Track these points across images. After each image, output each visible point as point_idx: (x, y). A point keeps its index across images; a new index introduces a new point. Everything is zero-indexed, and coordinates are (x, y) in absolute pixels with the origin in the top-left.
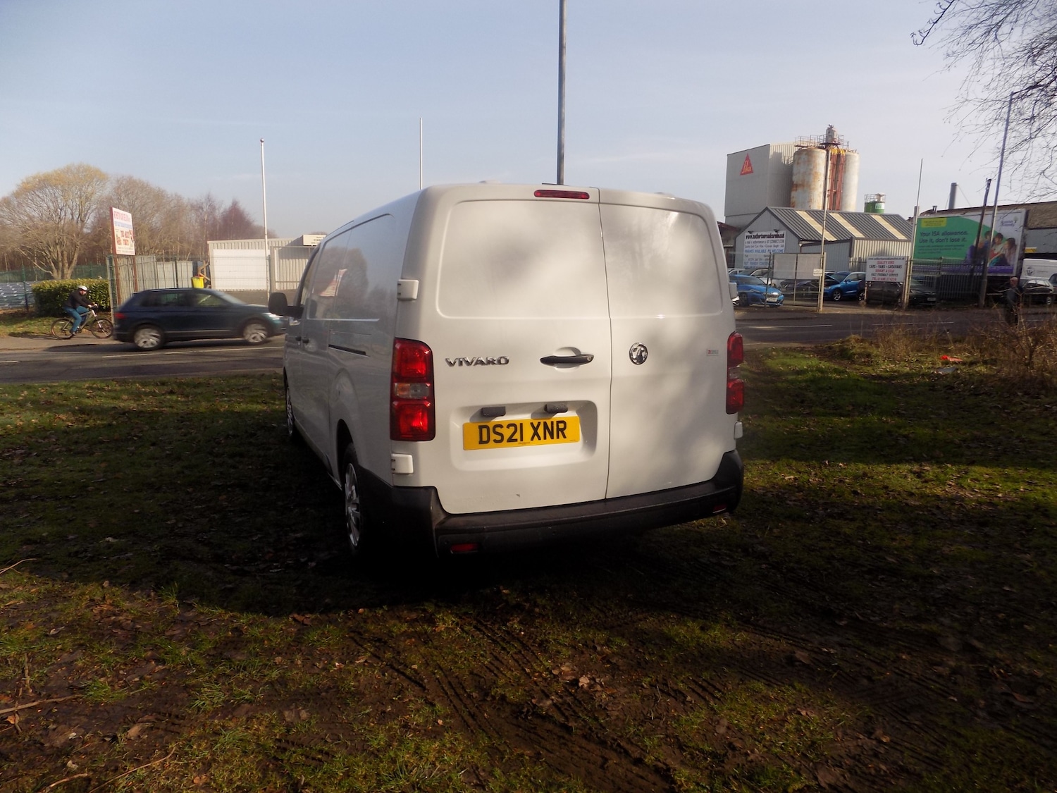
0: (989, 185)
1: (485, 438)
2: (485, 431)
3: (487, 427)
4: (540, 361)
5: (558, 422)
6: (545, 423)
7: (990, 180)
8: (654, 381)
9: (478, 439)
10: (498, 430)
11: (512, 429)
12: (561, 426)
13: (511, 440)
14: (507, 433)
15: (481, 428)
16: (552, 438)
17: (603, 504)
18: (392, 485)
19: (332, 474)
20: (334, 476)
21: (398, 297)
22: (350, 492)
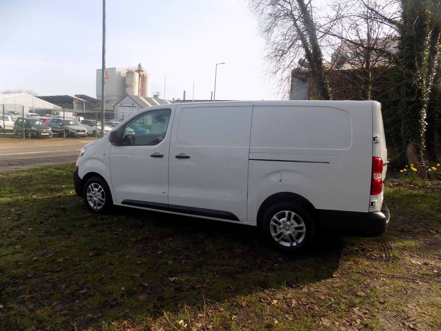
7: (212, 92)
18: (368, 212)
19: (238, 220)
20: (240, 221)
21: (374, 142)
22: (288, 223)
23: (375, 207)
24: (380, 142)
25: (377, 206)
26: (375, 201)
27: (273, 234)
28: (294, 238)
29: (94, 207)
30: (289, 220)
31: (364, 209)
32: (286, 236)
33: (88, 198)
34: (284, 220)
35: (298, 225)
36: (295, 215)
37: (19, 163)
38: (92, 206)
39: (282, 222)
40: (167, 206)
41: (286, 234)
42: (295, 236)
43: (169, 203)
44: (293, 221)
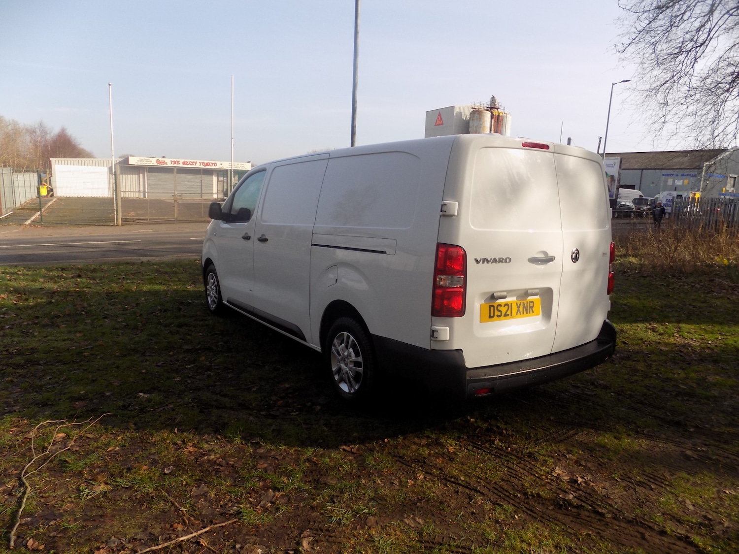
0: (600, 141)
1: (492, 315)
2: (492, 308)
3: (493, 306)
4: (527, 261)
5: (531, 302)
6: (523, 303)
7: (601, 138)
8: (581, 273)
9: (488, 315)
10: (499, 308)
11: (507, 307)
12: (531, 304)
13: (506, 315)
14: (503, 309)
15: (490, 307)
16: (527, 313)
17: (549, 357)
18: (429, 349)
19: (304, 339)
20: (307, 341)
21: (442, 213)
22: (346, 353)
23: (444, 341)
24: (456, 214)
25: (448, 339)
26: (439, 329)
27: (334, 368)
28: (352, 379)
29: (211, 305)
30: (347, 347)
31: (423, 343)
32: (344, 374)
33: (208, 293)
34: (342, 348)
35: (356, 357)
36: (353, 340)
38: (210, 303)
39: (341, 350)
41: (344, 371)
43: (255, 306)
44: (351, 350)
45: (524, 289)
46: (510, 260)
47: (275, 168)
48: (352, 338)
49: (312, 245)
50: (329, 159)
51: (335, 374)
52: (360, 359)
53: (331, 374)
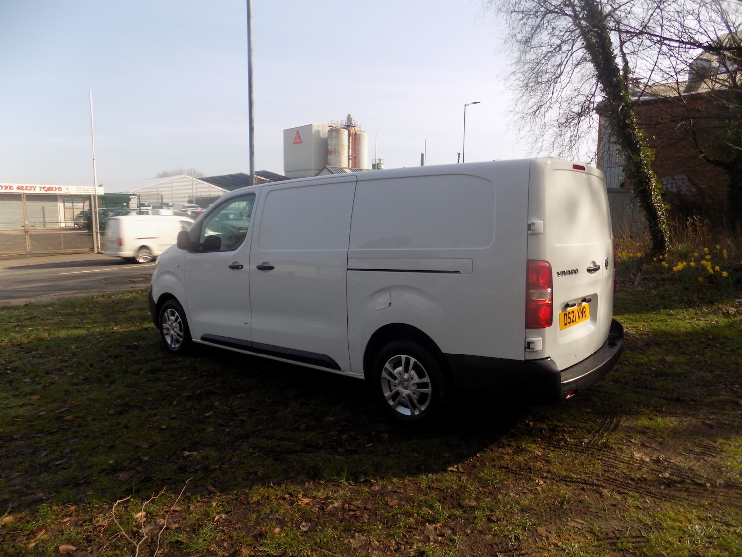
2: (566, 317)
3: (566, 314)
4: (586, 271)
5: (584, 308)
6: (581, 309)
8: (608, 279)
9: (564, 323)
11: (573, 315)
12: (584, 310)
13: (573, 321)
14: (571, 317)
16: (583, 318)
18: (523, 360)
19: (339, 368)
20: (342, 369)
21: (529, 232)
22: (406, 376)
23: (538, 351)
24: (542, 232)
25: (541, 349)
26: (535, 340)
27: (387, 394)
28: (415, 401)
29: (172, 345)
30: (406, 370)
31: (518, 355)
32: (403, 398)
33: (165, 332)
34: (399, 371)
35: (420, 379)
36: (415, 362)
37: (142, 279)
38: (169, 343)
39: (397, 373)
40: (250, 345)
41: (404, 395)
42: (416, 399)
43: (254, 340)
44: (413, 372)
45: (581, 298)
46: (577, 270)
47: (269, 192)
48: (413, 360)
49: (348, 270)
50: (357, 181)
51: (389, 399)
52: (427, 380)
53: (384, 400)
